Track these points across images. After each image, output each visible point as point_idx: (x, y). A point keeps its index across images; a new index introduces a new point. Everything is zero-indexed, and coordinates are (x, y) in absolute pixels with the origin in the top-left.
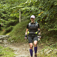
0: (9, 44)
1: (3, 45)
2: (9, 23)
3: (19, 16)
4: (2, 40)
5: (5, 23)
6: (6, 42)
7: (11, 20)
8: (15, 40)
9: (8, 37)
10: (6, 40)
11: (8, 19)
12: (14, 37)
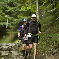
0: (21, 57)
2: (19, 22)
3: (35, 9)
4: (9, 51)
5: (12, 23)
6: (16, 54)
7: (22, 17)
11: (17, 15)
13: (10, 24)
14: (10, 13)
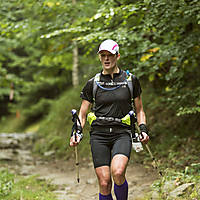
0: (38, 163)
1: (17, 167)
3: (70, 62)
4: (11, 150)
5: (23, 90)
6: (28, 157)
7: (42, 78)
8: (59, 151)
9: (34, 141)
10: (27, 149)
11: (32, 73)
12: (53, 137)
13: (17, 93)
14: (17, 71)
